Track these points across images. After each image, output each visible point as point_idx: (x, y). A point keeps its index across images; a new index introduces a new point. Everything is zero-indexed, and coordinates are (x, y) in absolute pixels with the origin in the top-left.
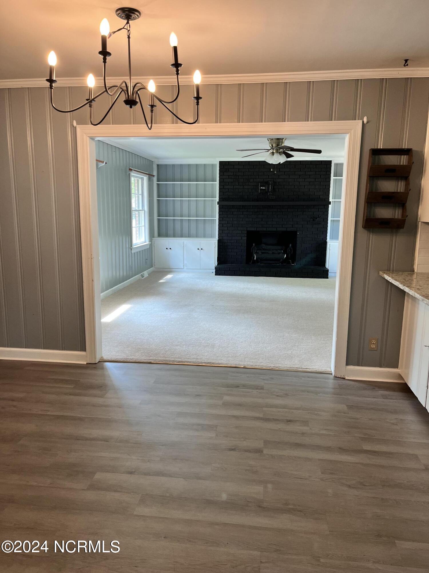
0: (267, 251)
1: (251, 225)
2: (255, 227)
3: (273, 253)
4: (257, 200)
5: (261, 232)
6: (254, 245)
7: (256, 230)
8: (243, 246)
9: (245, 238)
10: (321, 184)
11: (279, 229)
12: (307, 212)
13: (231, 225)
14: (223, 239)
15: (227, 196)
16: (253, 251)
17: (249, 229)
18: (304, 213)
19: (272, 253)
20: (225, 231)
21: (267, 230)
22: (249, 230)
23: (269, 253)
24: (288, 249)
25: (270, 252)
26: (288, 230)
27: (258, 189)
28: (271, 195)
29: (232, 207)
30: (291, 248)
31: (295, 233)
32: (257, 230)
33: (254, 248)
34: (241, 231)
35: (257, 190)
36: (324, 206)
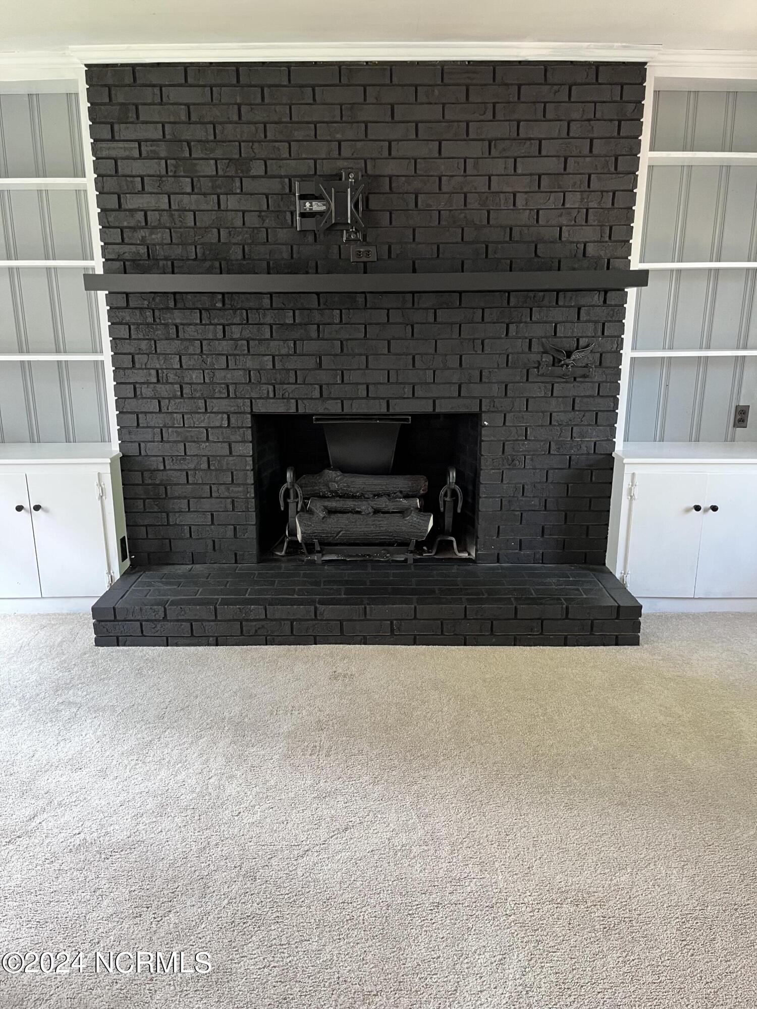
0: (350, 504)
1: (271, 388)
2: (289, 398)
3: (376, 511)
4: (293, 268)
5: (317, 419)
6: (289, 475)
7: (293, 410)
8: (239, 485)
9: (248, 449)
10: (595, 185)
11: (399, 407)
12: (526, 322)
13: (177, 387)
14: (143, 453)
15: (143, 250)
16: (287, 505)
17: (262, 408)
18: (512, 327)
19: (371, 510)
20: (149, 416)
21: (346, 411)
22: (263, 410)
23: (359, 513)
24: (442, 492)
25: (364, 506)
26: (443, 407)
27: (293, 213)
28: (356, 240)
29: (172, 304)
30: (457, 488)
31: (473, 420)
32: (301, 411)
33: (291, 492)
34: (225, 416)
35: (288, 216)
36: (605, 295)
